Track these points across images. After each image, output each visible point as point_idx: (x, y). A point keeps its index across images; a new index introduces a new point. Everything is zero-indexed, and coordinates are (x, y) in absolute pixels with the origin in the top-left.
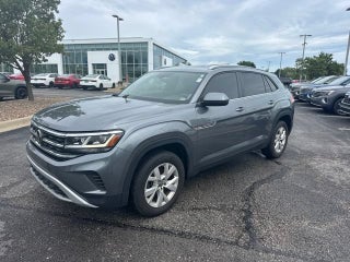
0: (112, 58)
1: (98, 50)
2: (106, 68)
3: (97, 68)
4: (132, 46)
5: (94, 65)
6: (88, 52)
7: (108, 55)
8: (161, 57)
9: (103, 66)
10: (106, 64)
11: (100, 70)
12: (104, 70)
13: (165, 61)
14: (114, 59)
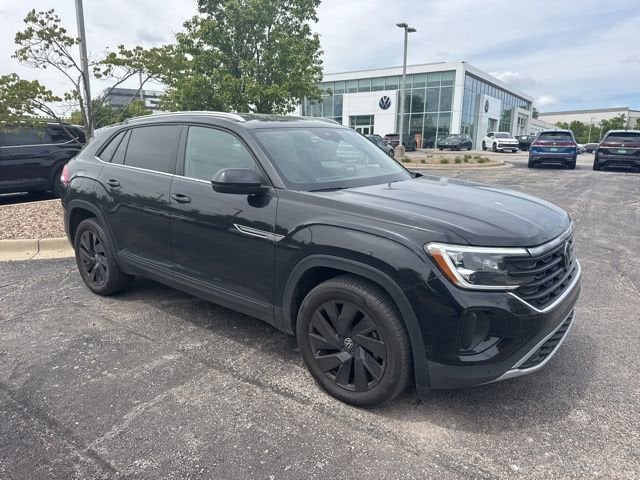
0: (385, 104)
1: (362, 90)
2: (373, 123)
3: (358, 124)
4: (424, 80)
5: (352, 118)
6: (345, 95)
7: (379, 100)
8: (478, 98)
9: (368, 119)
10: (373, 116)
11: (363, 127)
12: (369, 127)
13: (487, 105)
14: (388, 106)
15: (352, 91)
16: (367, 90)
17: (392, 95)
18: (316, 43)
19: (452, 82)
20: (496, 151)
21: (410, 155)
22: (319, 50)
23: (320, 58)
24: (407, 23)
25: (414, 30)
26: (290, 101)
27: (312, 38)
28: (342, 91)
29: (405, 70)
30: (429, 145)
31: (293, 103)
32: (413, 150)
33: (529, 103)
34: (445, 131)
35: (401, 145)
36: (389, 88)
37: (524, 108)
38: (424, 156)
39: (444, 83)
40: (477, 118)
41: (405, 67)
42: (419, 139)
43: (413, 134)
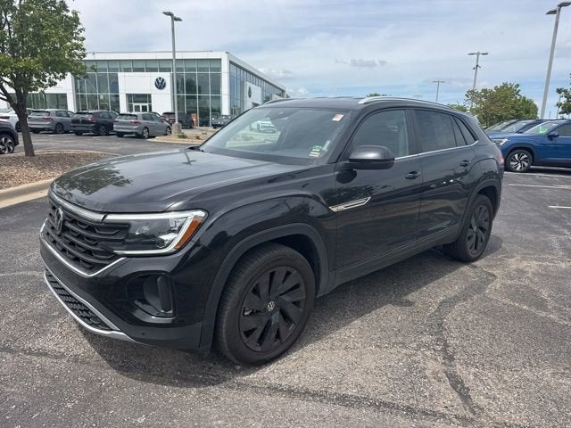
0: (160, 85)
1: (136, 70)
2: (150, 102)
3: (135, 102)
4: (195, 65)
5: (129, 96)
6: (120, 74)
7: (154, 81)
8: (242, 84)
9: (146, 98)
10: (150, 96)
11: (141, 105)
12: (147, 104)
13: (250, 92)
14: (164, 86)
15: (127, 70)
16: (141, 70)
17: (166, 76)
18: (76, 20)
19: (219, 69)
20: (260, 131)
21: (187, 132)
22: (80, 27)
23: (81, 35)
24: (172, 12)
25: (179, 20)
26: (52, 76)
27: (70, 14)
28: (116, 70)
29: (174, 56)
30: (204, 123)
31: (56, 78)
32: (191, 128)
33: (283, 91)
34: (217, 111)
35: (177, 122)
36: (162, 70)
37: (280, 95)
38: (199, 133)
39: (212, 69)
40: (243, 101)
41: (174, 52)
42: (195, 118)
43: (189, 113)
